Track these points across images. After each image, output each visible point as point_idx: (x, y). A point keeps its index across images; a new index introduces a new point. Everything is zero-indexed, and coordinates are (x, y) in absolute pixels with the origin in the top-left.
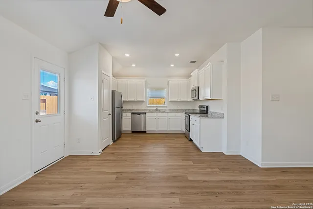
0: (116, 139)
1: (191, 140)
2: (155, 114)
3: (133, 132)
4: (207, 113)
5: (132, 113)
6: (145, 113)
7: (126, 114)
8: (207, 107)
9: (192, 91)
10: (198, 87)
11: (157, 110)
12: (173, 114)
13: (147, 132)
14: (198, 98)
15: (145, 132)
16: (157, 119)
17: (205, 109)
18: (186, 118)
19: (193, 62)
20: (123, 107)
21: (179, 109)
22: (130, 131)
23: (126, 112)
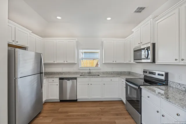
3: (61, 101)
4: (167, 85)
5: (61, 79)
6: (76, 78)
7: (52, 79)
8: (167, 74)
10: (154, 45)
11: (90, 73)
12: (108, 79)
13: (78, 101)
14: (154, 61)
15: (76, 101)
16: (90, 84)
17: (163, 78)
18: (129, 87)
19: (140, 10)
20: (42, 73)
21: (114, 72)
22: (58, 100)
23: (52, 77)
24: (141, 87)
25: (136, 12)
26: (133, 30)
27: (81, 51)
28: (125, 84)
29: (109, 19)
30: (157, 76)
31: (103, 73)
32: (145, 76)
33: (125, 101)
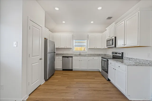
0: (47, 78)
1: (109, 80)
2: (79, 58)
4: (122, 58)
6: (72, 57)
7: (58, 57)
9: (107, 41)
11: (80, 54)
13: (73, 70)
16: (80, 61)
17: (121, 55)
18: (103, 61)
19: (110, 18)
20: (55, 52)
21: (95, 54)
22: (61, 69)
23: (58, 56)
24: (108, 59)
25: (107, 19)
26: (106, 29)
27: (75, 41)
28: (101, 60)
29: (92, 22)
30: (118, 55)
31: (88, 55)
32: (113, 55)
33: (101, 70)
